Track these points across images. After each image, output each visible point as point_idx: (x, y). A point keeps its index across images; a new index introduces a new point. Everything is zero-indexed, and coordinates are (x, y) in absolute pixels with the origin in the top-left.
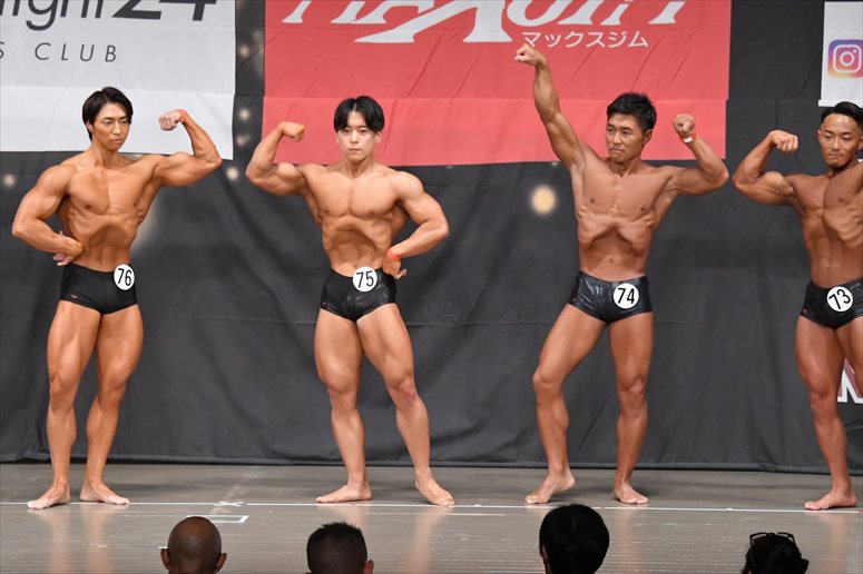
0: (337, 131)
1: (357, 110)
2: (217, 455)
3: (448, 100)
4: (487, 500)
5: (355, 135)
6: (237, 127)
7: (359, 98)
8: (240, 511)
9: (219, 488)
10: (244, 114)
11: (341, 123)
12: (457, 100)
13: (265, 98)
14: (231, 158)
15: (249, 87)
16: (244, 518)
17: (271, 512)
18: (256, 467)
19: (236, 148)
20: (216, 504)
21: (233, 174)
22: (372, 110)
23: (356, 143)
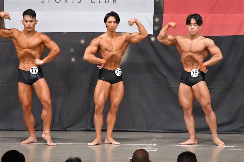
0: (187, 24)
1: (194, 18)
2: (148, 129)
3: (223, 15)
4: (235, 145)
5: (193, 26)
6: (155, 24)
7: (195, 14)
8: (155, 147)
9: (149, 140)
10: (157, 20)
11: (188, 22)
12: (226, 14)
13: (163, 14)
14: (152, 34)
15: (159, 11)
16: (157, 149)
17: (165, 147)
18: (160, 133)
19: (154, 31)
20: (147, 145)
21: (153, 39)
22: (199, 18)
23: (193, 29)
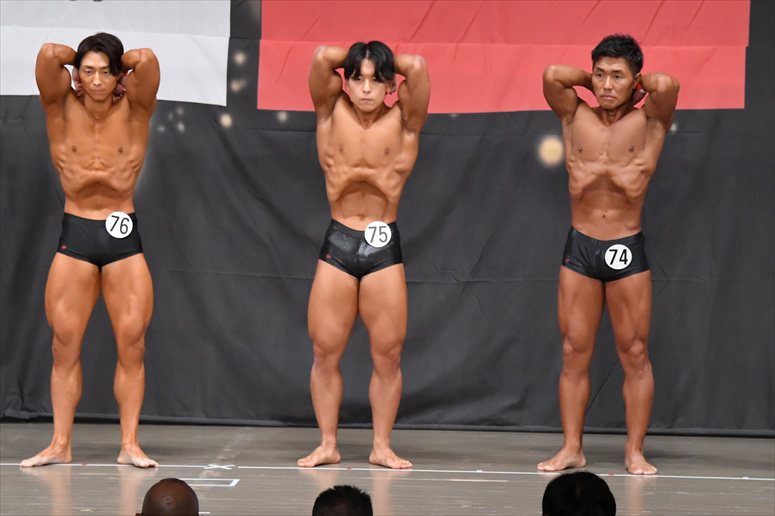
1: (370, 58)
2: (207, 415)
3: (454, 45)
4: (489, 465)
5: (367, 85)
6: (233, 72)
7: (370, 43)
8: (231, 474)
10: (240, 58)
12: (462, 44)
13: (263, 43)
14: (225, 104)
15: (245, 31)
16: (235, 482)
17: (263, 475)
18: (247, 428)
19: (230, 95)
20: (206, 467)
21: (226, 120)
22: (384, 58)
23: (369, 92)
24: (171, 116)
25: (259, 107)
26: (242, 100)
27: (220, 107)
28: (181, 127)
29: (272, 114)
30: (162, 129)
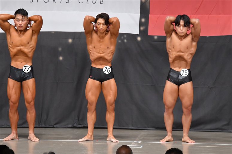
1: (183, 20)
2: (133, 127)
3: (208, 15)
4: (218, 142)
5: (182, 28)
6: (141, 24)
7: (183, 15)
8: (140, 144)
10: (143, 20)
13: (150, 15)
15: (145, 11)
17: (150, 145)
18: (145, 130)
19: (140, 31)
20: (133, 142)
21: (139, 39)
22: (187, 20)
23: (182, 30)
24: (122, 38)
25: (149, 35)
26: (144, 32)
27: (137, 35)
28: (125, 41)
29: (153, 37)
30: (120, 41)
